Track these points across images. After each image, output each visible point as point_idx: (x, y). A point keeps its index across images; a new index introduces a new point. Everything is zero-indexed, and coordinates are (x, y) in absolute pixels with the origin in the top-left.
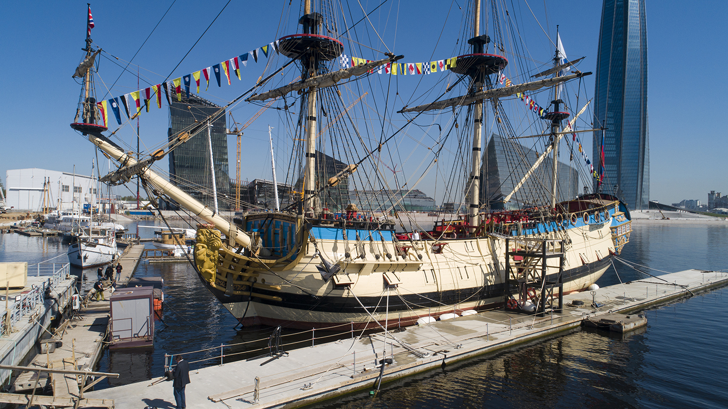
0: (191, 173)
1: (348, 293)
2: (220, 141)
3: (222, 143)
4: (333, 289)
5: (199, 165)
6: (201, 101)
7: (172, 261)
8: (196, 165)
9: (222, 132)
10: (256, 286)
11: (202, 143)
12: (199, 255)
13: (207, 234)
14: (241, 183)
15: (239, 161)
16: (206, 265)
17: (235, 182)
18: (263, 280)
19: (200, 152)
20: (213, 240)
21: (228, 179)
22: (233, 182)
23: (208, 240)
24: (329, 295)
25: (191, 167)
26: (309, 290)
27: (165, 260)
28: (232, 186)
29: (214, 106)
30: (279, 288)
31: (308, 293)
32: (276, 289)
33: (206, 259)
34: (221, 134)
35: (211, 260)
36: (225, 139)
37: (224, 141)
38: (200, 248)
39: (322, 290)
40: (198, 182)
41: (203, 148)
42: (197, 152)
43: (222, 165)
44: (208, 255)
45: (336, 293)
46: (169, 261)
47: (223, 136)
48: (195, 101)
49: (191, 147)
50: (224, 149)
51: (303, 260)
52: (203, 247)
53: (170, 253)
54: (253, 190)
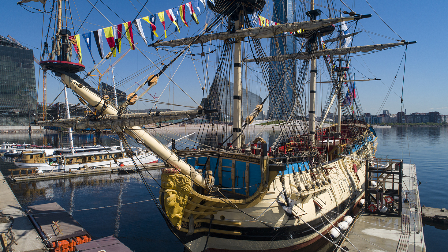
0: (6, 97)
1: (298, 222)
2: (30, 75)
3: (31, 76)
4: (288, 220)
5: (12, 92)
6: (12, 43)
7: (37, 178)
8: (10, 92)
9: (31, 68)
10: (214, 222)
11: (14, 75)
12: (170, 201)
13: (177, 179)
14: (47, 105)
15: (45, 89)
16: (176, 210)
17: (42, 104)
18: (223, 218)
19: (12, 82)
20: (185, 185)
21: (36, 102)
22: (41, 104)
23: (177, 185)
24: (286, 226)
25: (5, 93)
26: (270, 224)
27: (31, 177)
28: (39, 107)
29: (24, 48)
30: (240, 224)
31: (268, 226)
32: (238, 225)
33: (177, 205)
34: (30, 69)
35: (181, 205)
36: (34, 73)
37: (32, 74)
38: (171, 194)
39: (280, 222)
40: (12, 104)
41: (16, 78)
42: (10, 82)
43: (32, 92)
44: (178, 201)
45: (290, 223)
46: (34, 178)
47: (32, 71)
48: (8, 44)
49: (5, 78)
50: (33, 80)
51: (266, 197)
52: (173, 193)
53: (33, 171)
54: (56, 110)
